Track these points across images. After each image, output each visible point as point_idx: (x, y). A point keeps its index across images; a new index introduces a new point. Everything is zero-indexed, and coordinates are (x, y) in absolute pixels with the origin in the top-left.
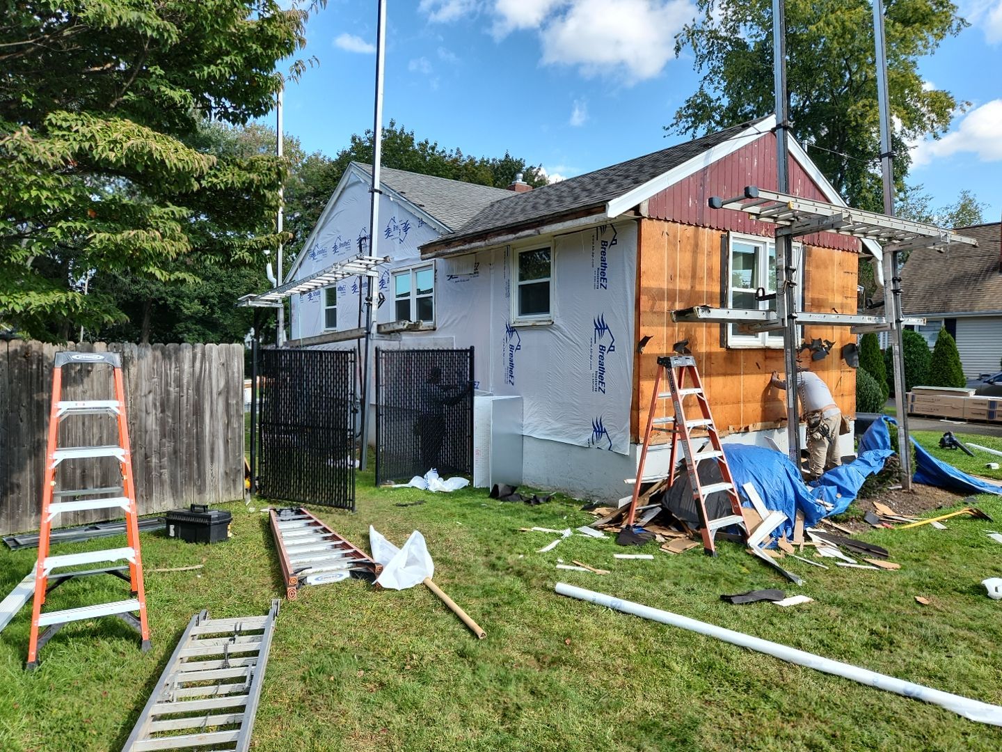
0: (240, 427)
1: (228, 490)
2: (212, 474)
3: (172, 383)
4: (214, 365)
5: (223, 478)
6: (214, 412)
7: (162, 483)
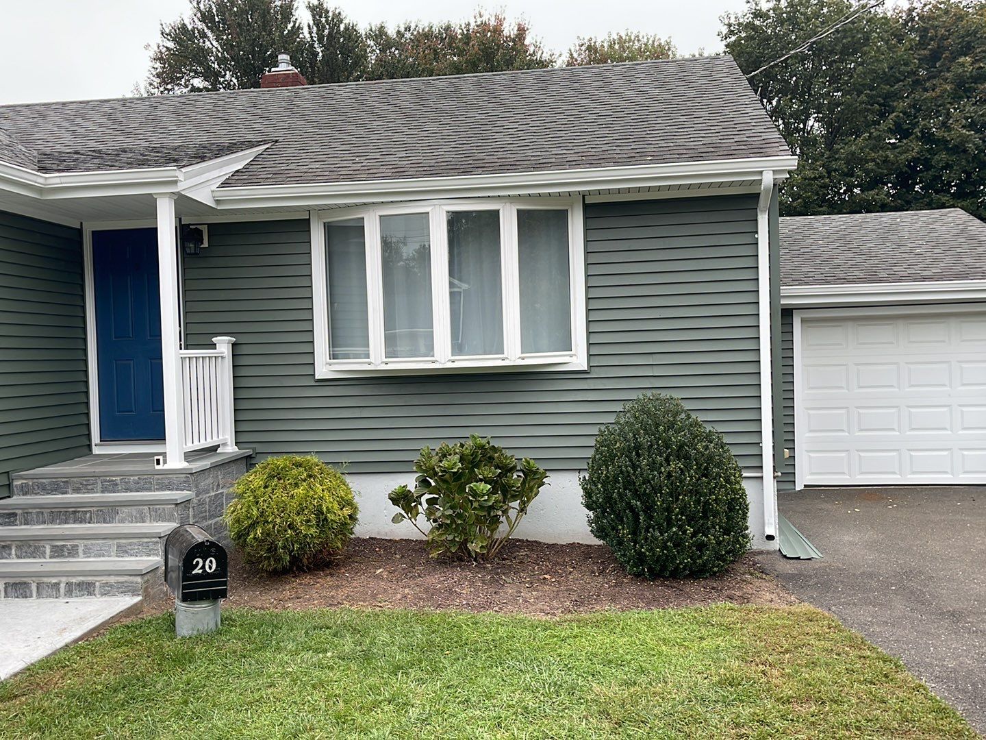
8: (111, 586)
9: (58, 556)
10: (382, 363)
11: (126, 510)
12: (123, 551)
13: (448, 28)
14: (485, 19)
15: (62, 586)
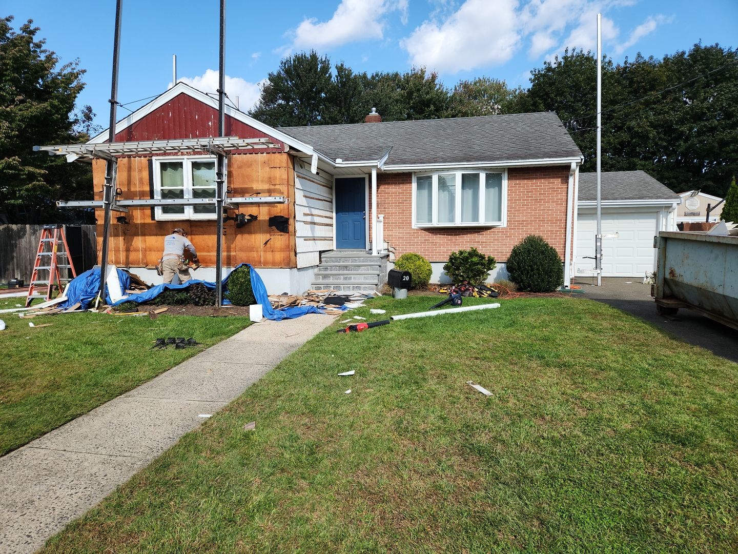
10: (438, 224)
11: (362, 267)
12: (366, 278)
13: (397, 75)
14: (416, 71)
15: (351, 288)
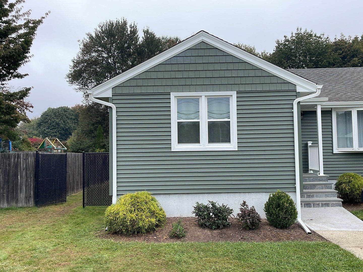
0: (31, 181)
1: (26, 203)
2: (21, 197)
3: (8, 166)
4: (22, 159)
5: (24, 199)
6: (22, 176)
7: (4, 199)
8: (334, 204)
9: (308, 198)
10: (358, 149)
11: (318, 186)
12: (327, 196)
